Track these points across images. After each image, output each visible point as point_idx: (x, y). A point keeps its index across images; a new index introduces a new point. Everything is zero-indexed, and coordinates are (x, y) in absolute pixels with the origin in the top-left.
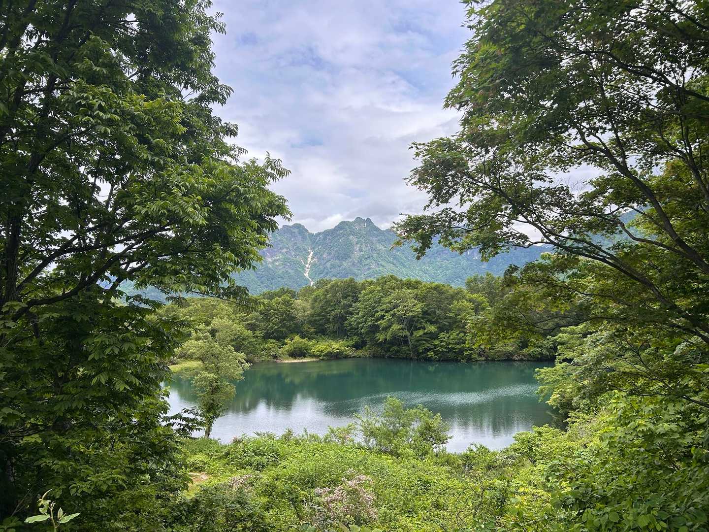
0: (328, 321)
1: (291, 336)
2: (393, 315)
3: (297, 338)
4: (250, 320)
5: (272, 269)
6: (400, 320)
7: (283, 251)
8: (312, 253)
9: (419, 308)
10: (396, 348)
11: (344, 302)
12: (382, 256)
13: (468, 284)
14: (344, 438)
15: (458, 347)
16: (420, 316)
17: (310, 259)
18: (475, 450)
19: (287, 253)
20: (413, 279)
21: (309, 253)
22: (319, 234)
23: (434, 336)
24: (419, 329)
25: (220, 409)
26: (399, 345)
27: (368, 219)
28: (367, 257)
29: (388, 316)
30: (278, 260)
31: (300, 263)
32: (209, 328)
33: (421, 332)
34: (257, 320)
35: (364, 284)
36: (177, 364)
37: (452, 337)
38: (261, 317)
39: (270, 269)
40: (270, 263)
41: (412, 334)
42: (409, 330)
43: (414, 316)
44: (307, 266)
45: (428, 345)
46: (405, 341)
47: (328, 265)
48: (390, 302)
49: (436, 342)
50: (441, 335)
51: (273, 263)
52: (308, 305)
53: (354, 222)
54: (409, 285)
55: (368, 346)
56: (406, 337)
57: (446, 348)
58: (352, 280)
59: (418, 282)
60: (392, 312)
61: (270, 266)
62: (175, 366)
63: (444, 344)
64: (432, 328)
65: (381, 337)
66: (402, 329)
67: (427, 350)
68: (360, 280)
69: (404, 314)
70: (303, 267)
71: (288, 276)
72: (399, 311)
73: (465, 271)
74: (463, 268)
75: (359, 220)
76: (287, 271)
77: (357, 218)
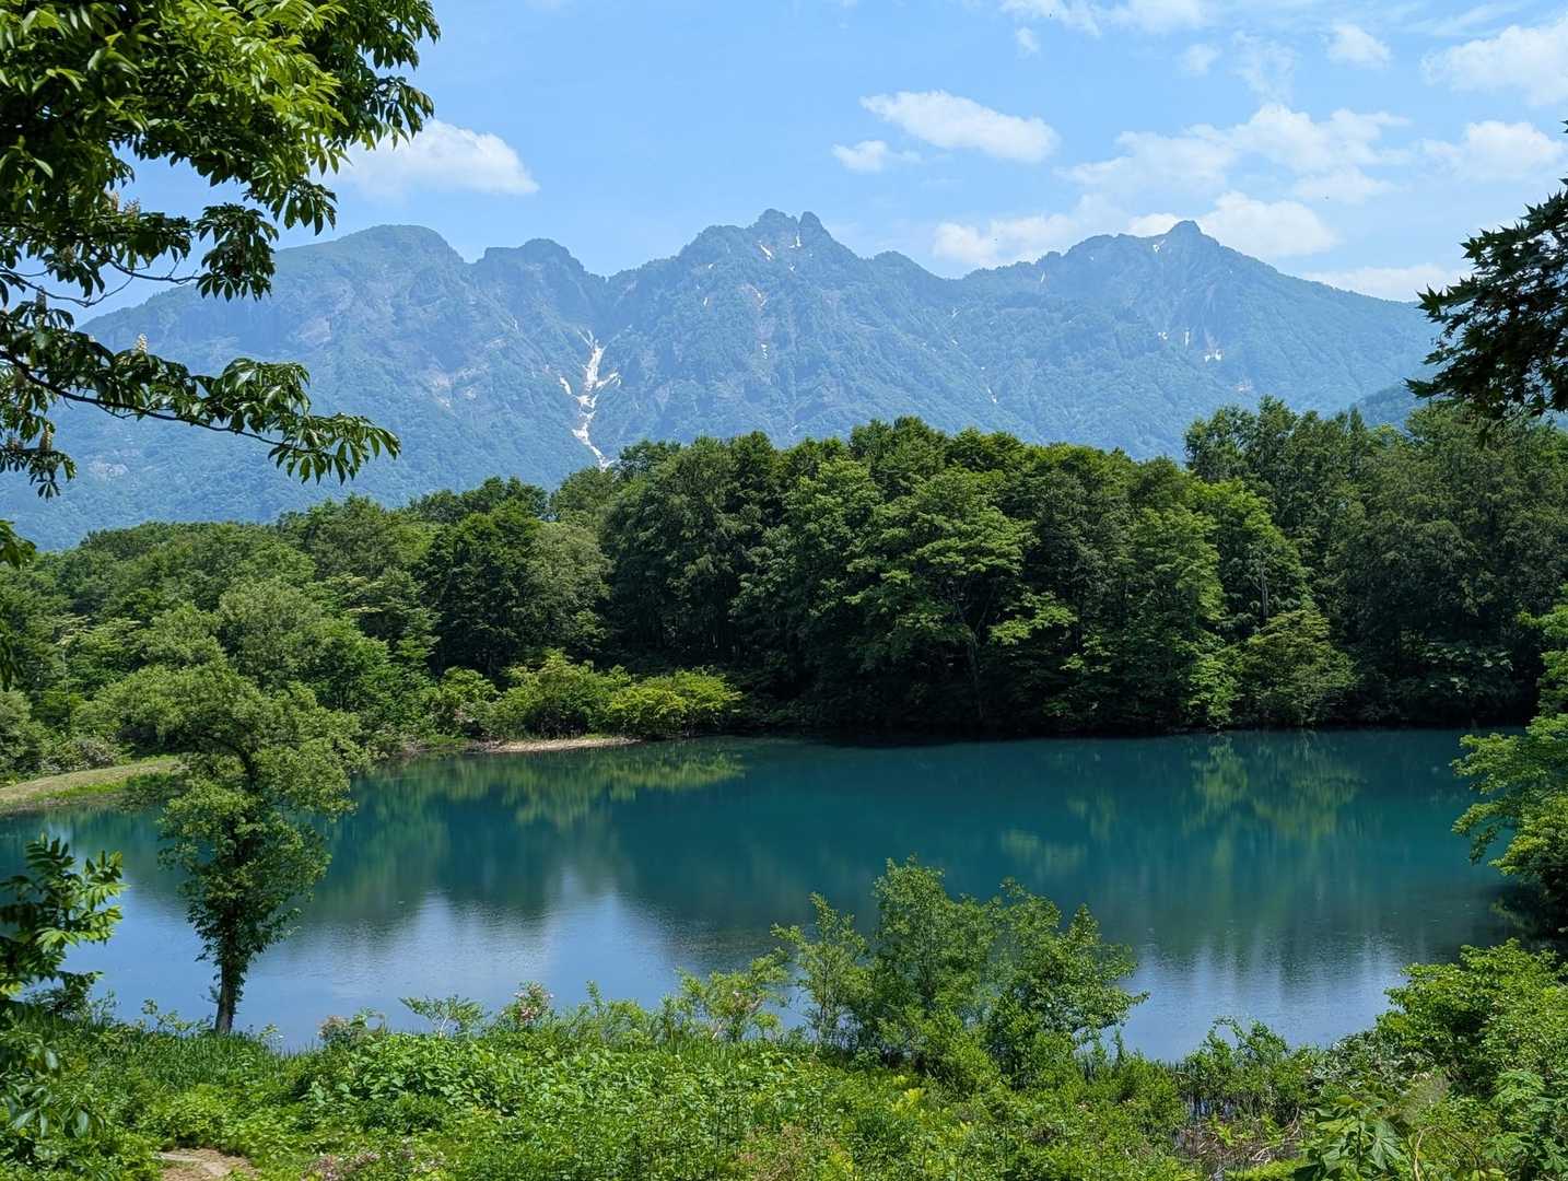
0: (670, 597)
1: (532, 655)
3: (555, 659)
5: (452, 412)
6: (940, 585)
7: (490, 345)
8: (598, 354)
9: (1008, 538)
11: (729, 524)
12: (862, 360)
13: (1193, 443)
14: (740, 1013)
16: (1015, 568)
17: (591, 376)
18: (1232, 1043)
19: (505, 352)
20: (986, 433)
21: (586, 354)
22: (625, 276)
24: (1012, 615)
25: (272, 918)
26: (936, 679)
27: (809, 216)
28: (806, 361)
29: (895, 571)
30: (472, 381)
31: (556, 393)
33: (1020, 629)
34: (404, 596)
35: (798, 456)
36: (109, 764)
38: (415, 589)
39: (443, 414)
40: (443, 393)
42: (971, 620)
43: (993, 570)
44: (584, 400)
46: (959, 662)
47: (662, 395)
48: (906, 522)
51: (455, 391)
52: (589, 541)
53: (755, 231)
54: (972, 453)
55: (818, 687)
57: (1112, 683)
59: (1003, 442)
60: (912, 556)
61: (445, 402)
62: (104, 771)
63: (1106, 667)
65: (870, 653)
66: (950, 619)
67: (1041, 693)
69: (954, 565)
70: (568, 407)
71: (515, 442)
72: (939, 552)
73: (1175, 405)
74: (1167, 396)
75: (772, 222)
76: (508, 422)
77: (767, 212)
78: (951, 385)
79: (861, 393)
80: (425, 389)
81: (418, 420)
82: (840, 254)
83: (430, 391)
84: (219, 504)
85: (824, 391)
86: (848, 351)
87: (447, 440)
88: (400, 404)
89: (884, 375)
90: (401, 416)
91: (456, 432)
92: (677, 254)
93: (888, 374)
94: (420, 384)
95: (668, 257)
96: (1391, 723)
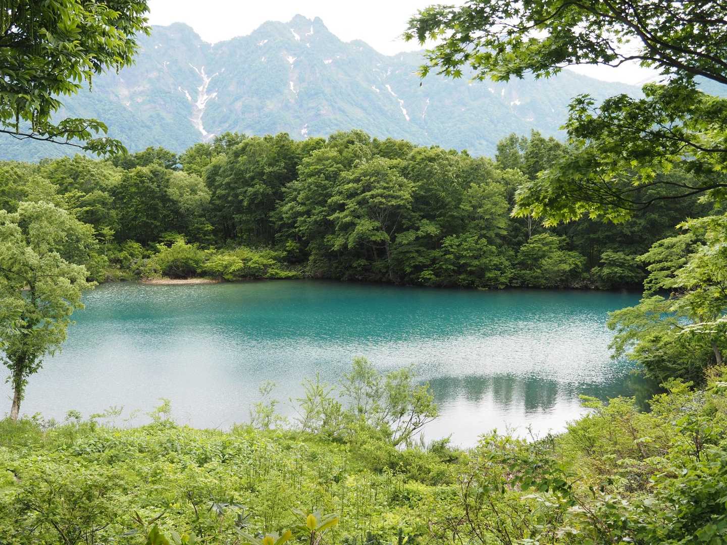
0: (239, 209)
1: (168, 236)
2: (359, 203)
3: (180, 242)
4: (90, 204)
5: (130, 109)
6: (374, 212)
7: (150, 75)
8: (206, 83)
9: (408, 191)
10: (363, 262)
15: (476, 262)
16: (409, 206)
17: (203, 94)
19: (158, 79)
21: (200, 82)
22: (222, 44)
23: (432, 242)
24: (408, 229)
26: (369, 258)
27: (317, 19)
28: (313, 92)
29: (351, 204)
30: (141, 93)
31: (183, 101)
32: (16, 215)
33: (411, 236)
34: (104, 204)
35: (306, 146)
37: (465, 245)
38: (109, 200)
39: (125, 109)
40: (126, 98)
41: (393, 239)
42: (388, 230)
43: (399, 207)
44: (198, 106)
45: (421, 259)
46: (380, 250)
47: (238, 105)
48: (357, 180)
49: (436, 253)
50: (447, 241)
51: (131, 98)
52: (200, 181)
53: (291, 24)
54: (390, 150)
55: (312, 259)
56: (383, 242)
57: (453, 264)
58: (284, 137)
60: (360, 197)
61: (126, 103)
63: (452, 256)
64: (431, 228)
65: (337, 243)
66: (377, 229)
67: (419, 268)
68: (300, 135)
69: (381, 203)
70: (189, 107)
71: (161, 125)
72: (373, 197)
73: (496, 126)
74: (492, 121)
75: (299, 21)
76: (158, 115)
77: (296, 15)
78: (386, 109)
79: (340, 109)
80: (116, 96)
81: (111, 112)
82: (333, 39)
83: (118, 97)
84: (7, 150)
85: (321, 108)
86: (334, 88)
87: (126, 122)
88: (103, 103)
89: (352, 102)
90: (103, 109)
91: (131, 119)
92: (249, 34)
93: (354, 101)
94: (113, 93)
95: (245, 35)
96: (585, 289)
